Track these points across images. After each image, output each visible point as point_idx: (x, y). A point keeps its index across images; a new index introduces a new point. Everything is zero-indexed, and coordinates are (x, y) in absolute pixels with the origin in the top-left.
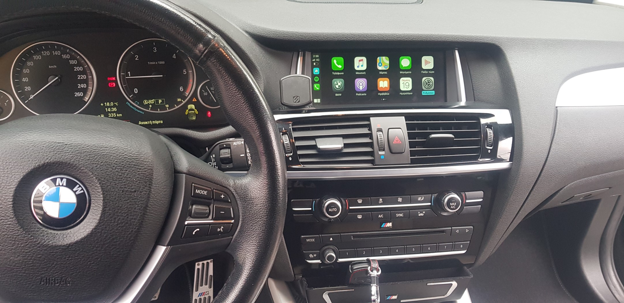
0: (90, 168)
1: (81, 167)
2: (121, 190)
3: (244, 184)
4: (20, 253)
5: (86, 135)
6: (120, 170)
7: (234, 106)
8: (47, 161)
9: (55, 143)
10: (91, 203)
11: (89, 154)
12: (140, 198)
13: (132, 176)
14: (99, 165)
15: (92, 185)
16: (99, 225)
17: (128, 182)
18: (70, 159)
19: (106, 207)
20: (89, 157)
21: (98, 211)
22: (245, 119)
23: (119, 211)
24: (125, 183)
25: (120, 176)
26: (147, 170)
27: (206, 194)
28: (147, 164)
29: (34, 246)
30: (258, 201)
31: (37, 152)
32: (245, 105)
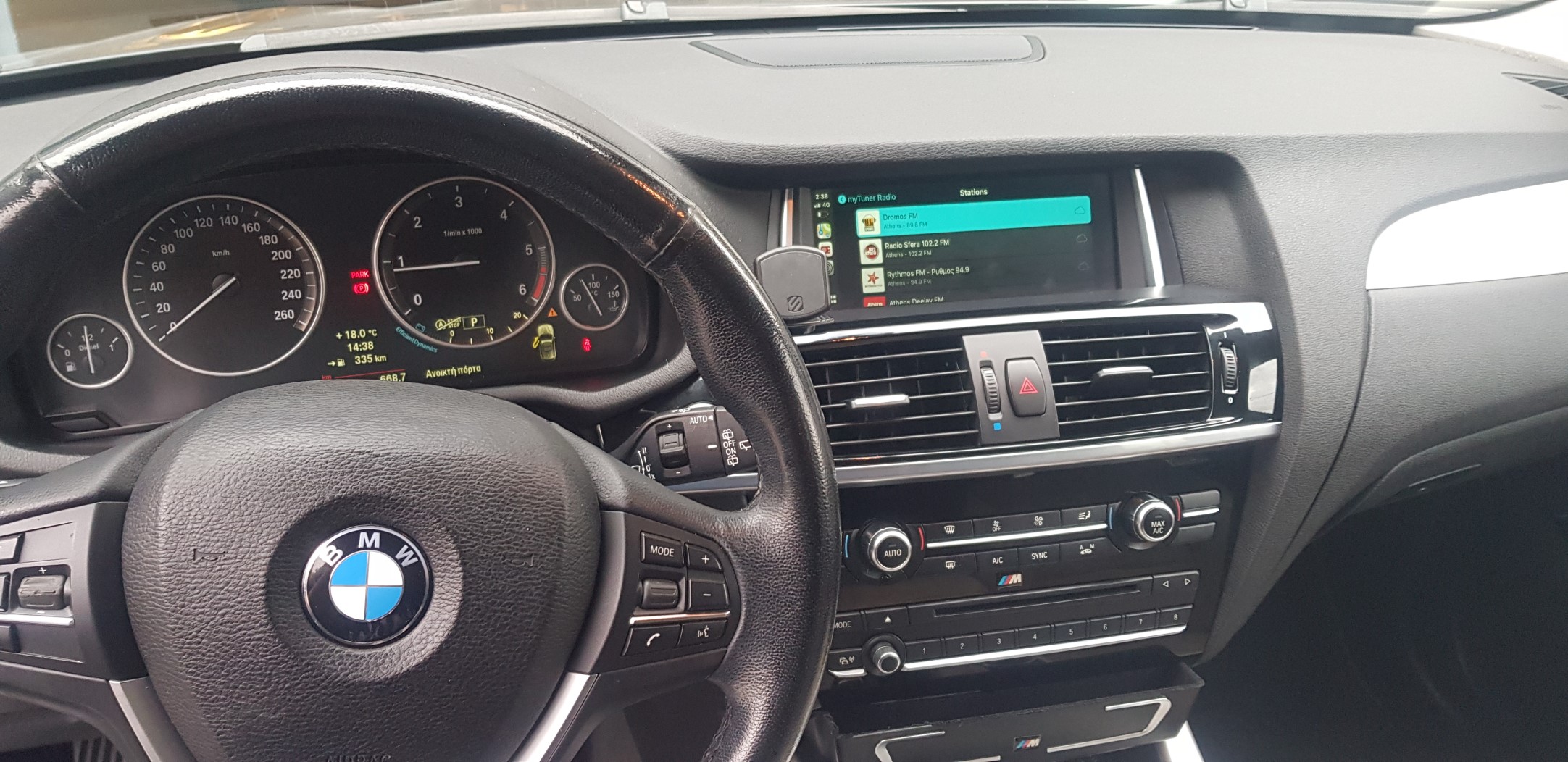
0: (433, 509)
1: (414, 506)
2: (500, 555)
4: (280, 703)
5: (414, 431)
6: (496, 509)
8: (339, 494)
9: (352, 452)
10: (436, 584)
11: (428, 477)
12: (540, 569)
13: (521, 522)
14: (452, 500)
15: (439, 544)
16: (456, 635)
17: (515, 535)
18: (387, 490)
19: (469, 594)
20: (430, 482)
21: (454, 601)
22: (753, 386)
23: (499, 601)
24: (509, 539)
25: (497, 522)
26: (552, 507)
27: (672, 556)
28: (552, 493)
29: (313, 685)
30: (782, 566)
31: (314, 474)
32: (753, 355)
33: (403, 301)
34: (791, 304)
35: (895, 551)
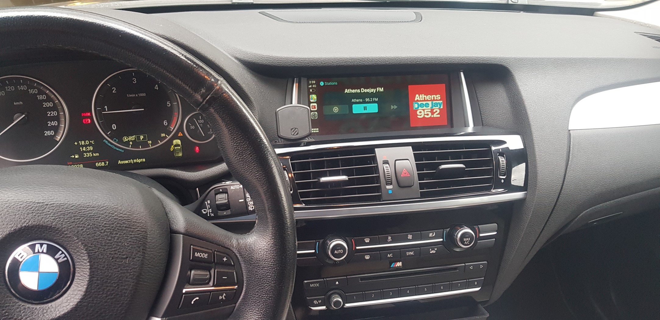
0: (75, 233)
1: (65, 231)
2: (110, 257)
3: (249, 245)
5: (69, 192)
6: (109, 233)
7: (239, 157)
8: (25, 225)
9: (34, 203)
10: (76, 271)
11: (73, 216)
12: (132, 265)
13: (123, 240)
14: (86, 228)
15: (78, 251)
16: (85, 298)
17: (119, 247)
18: (51, 223)
19: (93, 277)
20: (74, 219)
21: (84, 281)
22: (251, 172)
23: (109, 281)
24: (115, 249)
25: (109, 240)
26: (140, 233)
27: (207, 258)
28: (141, 225)
30: (265, 263)
31: (13, 214)
32: (251, 156)
33: (106, 127)
34: (293, 132)
35: (340, 250)
